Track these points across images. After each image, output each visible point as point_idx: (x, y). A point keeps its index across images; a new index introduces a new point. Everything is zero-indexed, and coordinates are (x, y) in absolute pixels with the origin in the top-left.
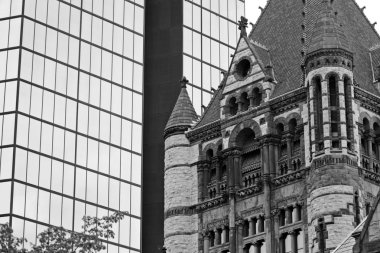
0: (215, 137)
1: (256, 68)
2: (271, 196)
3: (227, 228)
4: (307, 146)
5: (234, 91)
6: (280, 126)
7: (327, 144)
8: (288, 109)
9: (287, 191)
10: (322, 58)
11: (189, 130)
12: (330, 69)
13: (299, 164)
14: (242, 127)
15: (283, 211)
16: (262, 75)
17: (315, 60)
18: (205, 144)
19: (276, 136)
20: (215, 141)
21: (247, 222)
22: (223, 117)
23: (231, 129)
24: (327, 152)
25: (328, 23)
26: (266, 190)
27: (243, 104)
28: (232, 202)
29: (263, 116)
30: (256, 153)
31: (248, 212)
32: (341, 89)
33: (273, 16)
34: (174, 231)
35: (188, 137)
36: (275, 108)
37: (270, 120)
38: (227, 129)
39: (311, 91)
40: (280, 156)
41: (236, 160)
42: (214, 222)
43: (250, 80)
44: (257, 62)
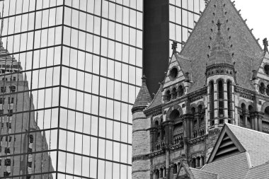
0: (159, 114)
1: (180, 74)
2: (188, 150)
3: (165, 168)
4: (207, 122)
5: (169, 87)
6: (193, 109)
7: (216, 121)
8: (198, 99)
9: (196, 148)
10: (214, 70)
11: (146, 109)
12: (219, 76)
13: (203, 132)
14: (173, 109)
15: (194, 159)
16: (184, 78)
17: (211, 71)
18: (154, 118)
19: (191, 115)
20: (159, 116)
21: (176, 165)
22: (163, 102)
23: (167, 109)
24: (216, 127)
25: (219, 48)
26: (185, 147)
27: (174, 94)
28: (167, 153)
29: (184, 103)
30: (181, 124)
31: (176, 159)
32: (225, 88)
33: (196, 38)
34: (137, 170)
35: (145, 113)
36: (190, 98)
37: (188, 105)
38: (165, 110)
39: (208, 90)
40: (194, 127)
41: (170, 128)
42: (159, 164)
43: (177, 80)
44: (181, 70)
